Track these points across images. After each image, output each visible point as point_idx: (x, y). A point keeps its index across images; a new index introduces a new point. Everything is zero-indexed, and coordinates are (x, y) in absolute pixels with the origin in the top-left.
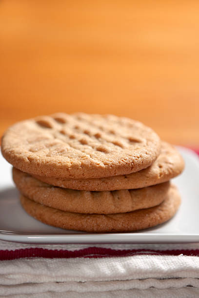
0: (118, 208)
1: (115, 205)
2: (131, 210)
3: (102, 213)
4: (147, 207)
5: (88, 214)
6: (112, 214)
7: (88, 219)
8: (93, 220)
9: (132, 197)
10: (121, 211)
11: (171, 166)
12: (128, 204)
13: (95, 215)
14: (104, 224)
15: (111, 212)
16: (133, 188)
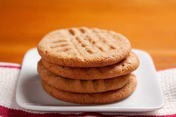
0: (96, 90)
1: (94, 88)
2: (104, 91)
3: (87, 93)
4: (114, 89)
5: (79, 93)
6: (93, 93)
7: (79, 96)
8: (81, 97)
9: (105, 83)
10: (98, 92)
11: (130, 65)
12: (102, 88)
13: (83, 94)
14: (88, 99)
15: (92, 93)
16: (105, 78)
